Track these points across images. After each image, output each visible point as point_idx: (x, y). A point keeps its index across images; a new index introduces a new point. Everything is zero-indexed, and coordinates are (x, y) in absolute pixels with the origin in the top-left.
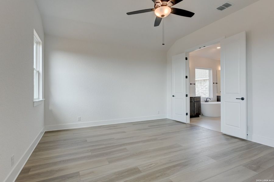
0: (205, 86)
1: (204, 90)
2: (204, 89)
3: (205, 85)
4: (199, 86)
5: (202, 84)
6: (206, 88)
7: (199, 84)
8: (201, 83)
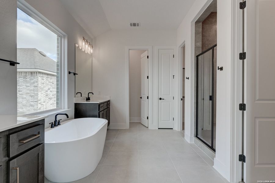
0: (34, 83)
1: (31, 90)
2: (32, 88)
3: (32, 81)
4: (22, 82)
5: (28, 80)
6: (35, 87)
7: (22, 80)
8: (25, 77)
